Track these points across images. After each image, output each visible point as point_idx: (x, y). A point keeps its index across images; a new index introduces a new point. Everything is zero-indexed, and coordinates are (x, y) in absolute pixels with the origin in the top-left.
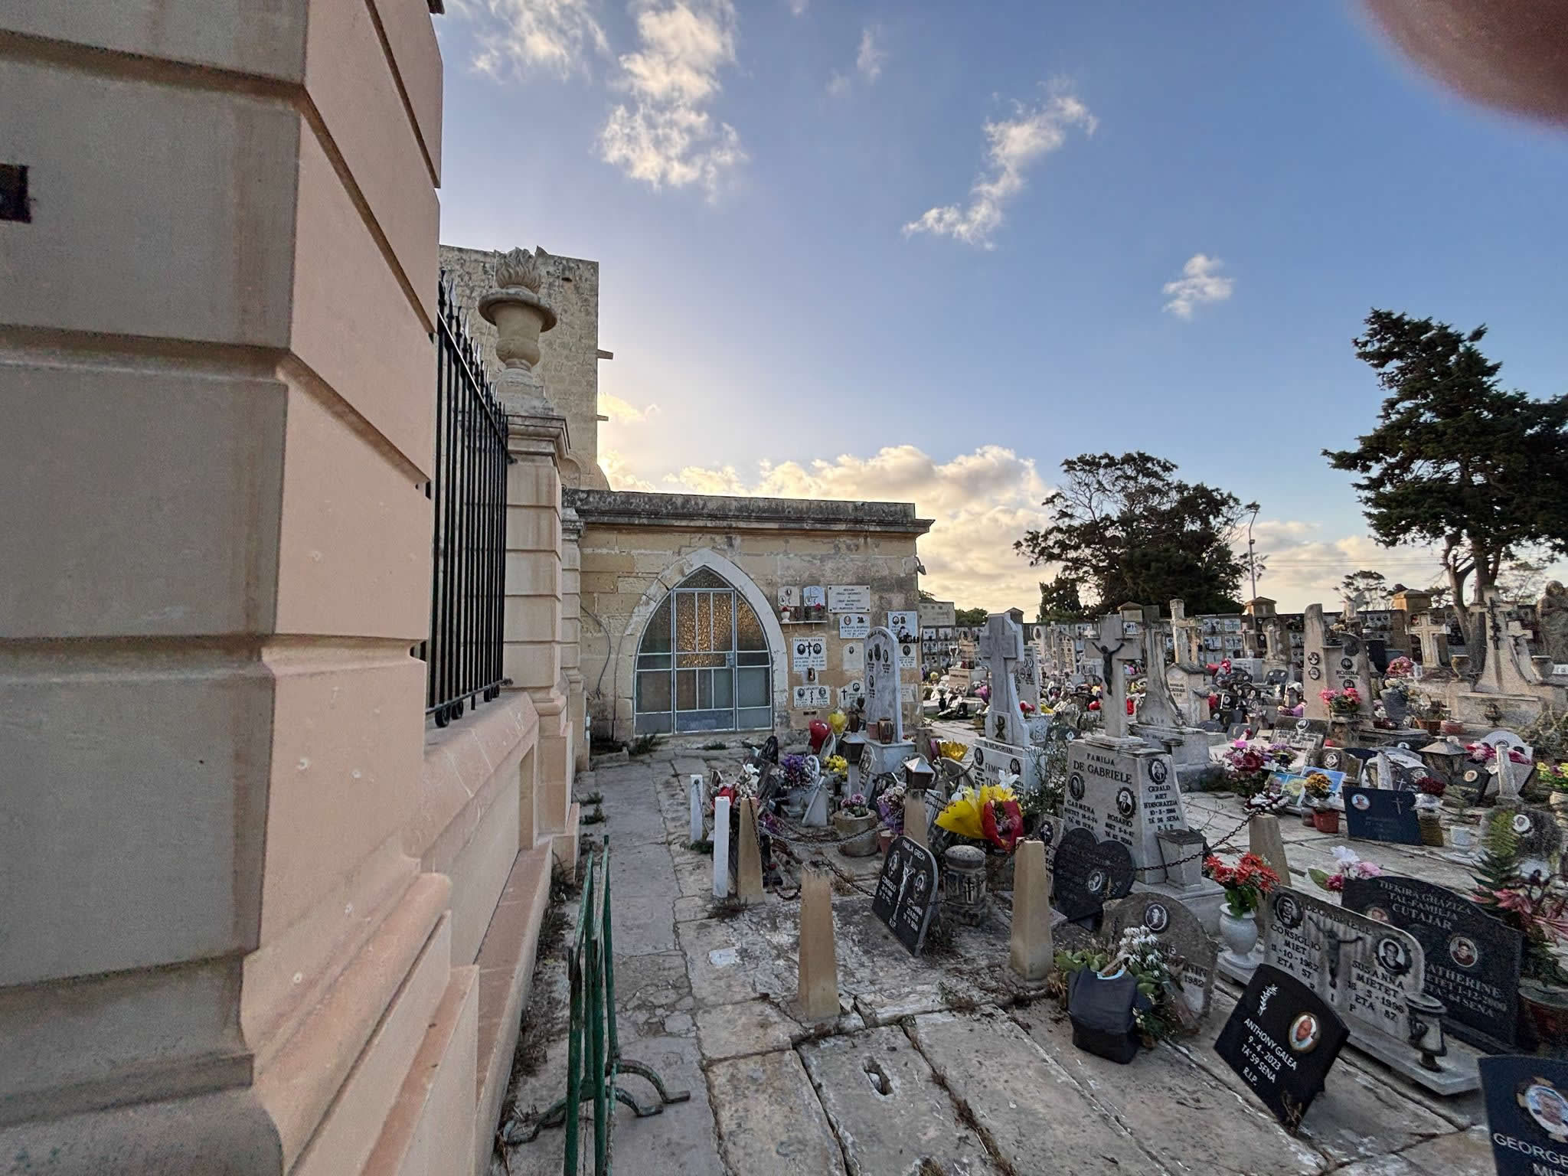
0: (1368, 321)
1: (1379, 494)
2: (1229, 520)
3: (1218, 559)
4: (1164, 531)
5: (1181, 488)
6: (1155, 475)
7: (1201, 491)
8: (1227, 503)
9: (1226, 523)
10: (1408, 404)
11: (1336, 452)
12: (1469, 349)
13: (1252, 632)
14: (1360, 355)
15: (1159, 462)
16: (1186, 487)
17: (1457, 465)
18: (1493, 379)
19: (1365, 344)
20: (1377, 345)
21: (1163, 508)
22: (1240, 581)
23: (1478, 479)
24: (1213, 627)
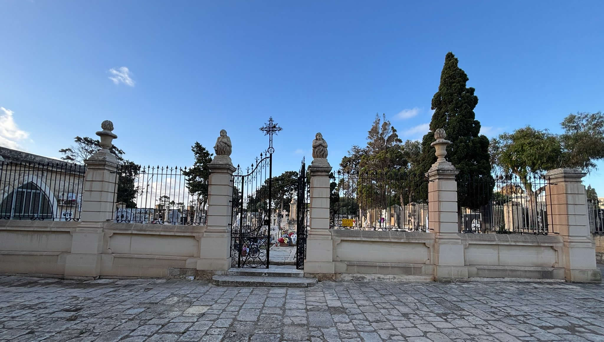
0: (195, 143)
1: (190, 183)
10: (199, 164)
11: (184, 171)
15: (118, 150)
19: (194, 148)
20: (196, 149)
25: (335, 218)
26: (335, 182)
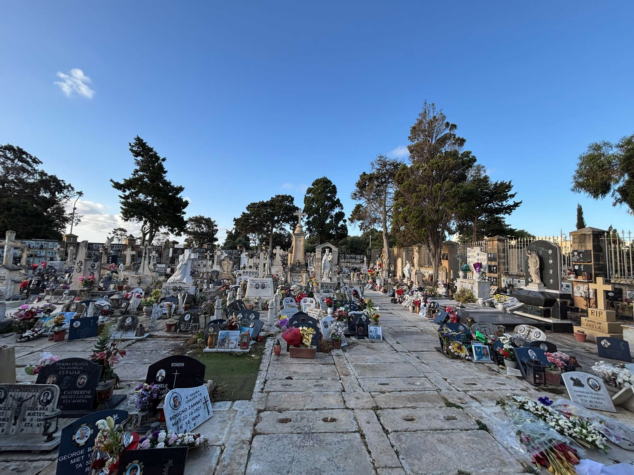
0: (135, 139)
1: (127, 202)
2: (67, 196)
3: (57, 213)
4: (26, 193)
5: (42, 174)
6: (28, 163)
7: (54, 179)
8: (68, 188)
9: (65, 197)
10: (142, 173)
11: (115, 181)
12: (161, 163)
13: (62, 249)
14: (131, 150)
15: (31, 157)
16: (46, 175)
17: (151, 198)
18: (165, 175)
19: (133, 146)
20: (136, 149)
21: (29, 181)
22: (67, 225)
23: (155, 204)
24: (42, 246)
25: (340, 259)
26: (343, 211)
